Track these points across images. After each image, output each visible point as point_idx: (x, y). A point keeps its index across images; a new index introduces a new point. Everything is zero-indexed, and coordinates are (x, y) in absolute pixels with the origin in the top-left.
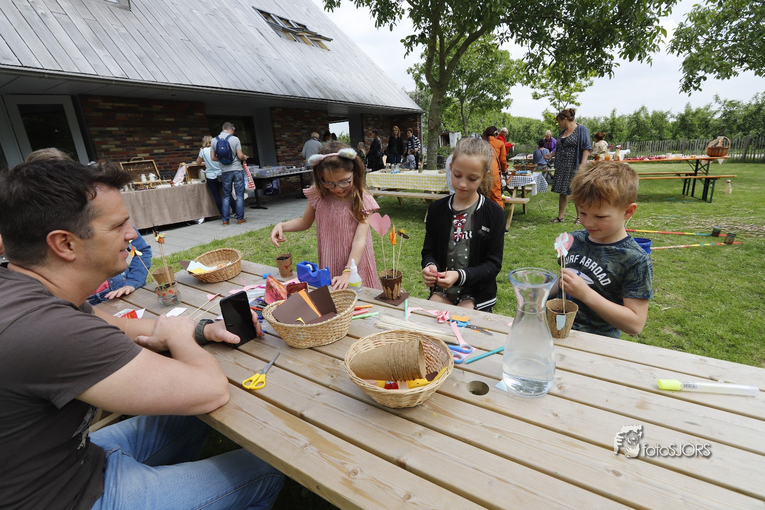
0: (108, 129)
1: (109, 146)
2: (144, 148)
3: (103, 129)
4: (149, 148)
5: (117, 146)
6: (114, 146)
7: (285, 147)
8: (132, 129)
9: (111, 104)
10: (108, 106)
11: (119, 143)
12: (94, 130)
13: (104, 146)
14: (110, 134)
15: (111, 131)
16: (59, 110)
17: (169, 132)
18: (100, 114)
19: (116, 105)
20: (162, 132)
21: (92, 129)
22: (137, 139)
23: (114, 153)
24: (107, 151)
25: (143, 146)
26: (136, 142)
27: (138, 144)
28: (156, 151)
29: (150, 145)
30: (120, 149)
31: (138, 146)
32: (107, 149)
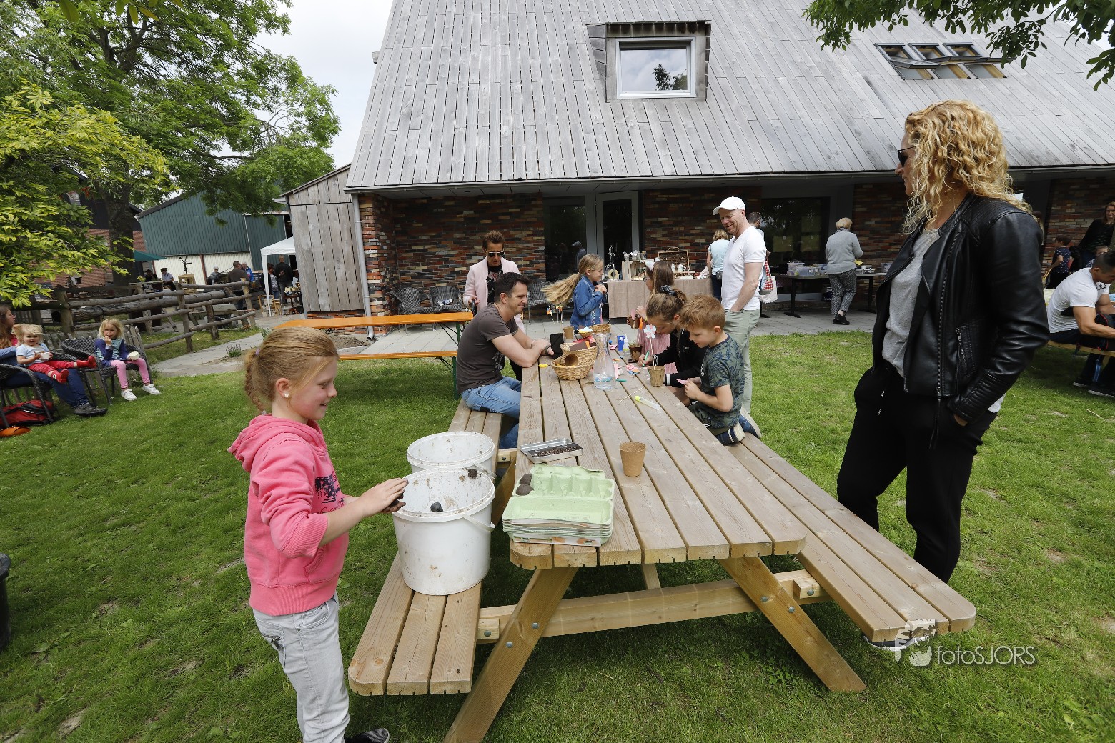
0: (660, 219)
1: (657, 236)
2: (687, 238)
3: (655, 220)
4: (692, 237)
5: (664, 236)
6: (660, 235)
8: (680, 219)
9: (667, 196)
10: (664, 198)
11: (665, 232)
12: (648, 221)
13: (652, 236)
14: (661, 224)
15: (661, 222)
16: (628, 203)
18: (656, 206)
19: (671, 196)
20: (708, 221)
21: (646, 220)
22: (682, 229)
23: (660, 241)
25: (686, 235)
26: (681, 232)
27: (681, 233)
28: (697, 241)
30: (665, 239)
31: (681, 236)
32: (655, 239)
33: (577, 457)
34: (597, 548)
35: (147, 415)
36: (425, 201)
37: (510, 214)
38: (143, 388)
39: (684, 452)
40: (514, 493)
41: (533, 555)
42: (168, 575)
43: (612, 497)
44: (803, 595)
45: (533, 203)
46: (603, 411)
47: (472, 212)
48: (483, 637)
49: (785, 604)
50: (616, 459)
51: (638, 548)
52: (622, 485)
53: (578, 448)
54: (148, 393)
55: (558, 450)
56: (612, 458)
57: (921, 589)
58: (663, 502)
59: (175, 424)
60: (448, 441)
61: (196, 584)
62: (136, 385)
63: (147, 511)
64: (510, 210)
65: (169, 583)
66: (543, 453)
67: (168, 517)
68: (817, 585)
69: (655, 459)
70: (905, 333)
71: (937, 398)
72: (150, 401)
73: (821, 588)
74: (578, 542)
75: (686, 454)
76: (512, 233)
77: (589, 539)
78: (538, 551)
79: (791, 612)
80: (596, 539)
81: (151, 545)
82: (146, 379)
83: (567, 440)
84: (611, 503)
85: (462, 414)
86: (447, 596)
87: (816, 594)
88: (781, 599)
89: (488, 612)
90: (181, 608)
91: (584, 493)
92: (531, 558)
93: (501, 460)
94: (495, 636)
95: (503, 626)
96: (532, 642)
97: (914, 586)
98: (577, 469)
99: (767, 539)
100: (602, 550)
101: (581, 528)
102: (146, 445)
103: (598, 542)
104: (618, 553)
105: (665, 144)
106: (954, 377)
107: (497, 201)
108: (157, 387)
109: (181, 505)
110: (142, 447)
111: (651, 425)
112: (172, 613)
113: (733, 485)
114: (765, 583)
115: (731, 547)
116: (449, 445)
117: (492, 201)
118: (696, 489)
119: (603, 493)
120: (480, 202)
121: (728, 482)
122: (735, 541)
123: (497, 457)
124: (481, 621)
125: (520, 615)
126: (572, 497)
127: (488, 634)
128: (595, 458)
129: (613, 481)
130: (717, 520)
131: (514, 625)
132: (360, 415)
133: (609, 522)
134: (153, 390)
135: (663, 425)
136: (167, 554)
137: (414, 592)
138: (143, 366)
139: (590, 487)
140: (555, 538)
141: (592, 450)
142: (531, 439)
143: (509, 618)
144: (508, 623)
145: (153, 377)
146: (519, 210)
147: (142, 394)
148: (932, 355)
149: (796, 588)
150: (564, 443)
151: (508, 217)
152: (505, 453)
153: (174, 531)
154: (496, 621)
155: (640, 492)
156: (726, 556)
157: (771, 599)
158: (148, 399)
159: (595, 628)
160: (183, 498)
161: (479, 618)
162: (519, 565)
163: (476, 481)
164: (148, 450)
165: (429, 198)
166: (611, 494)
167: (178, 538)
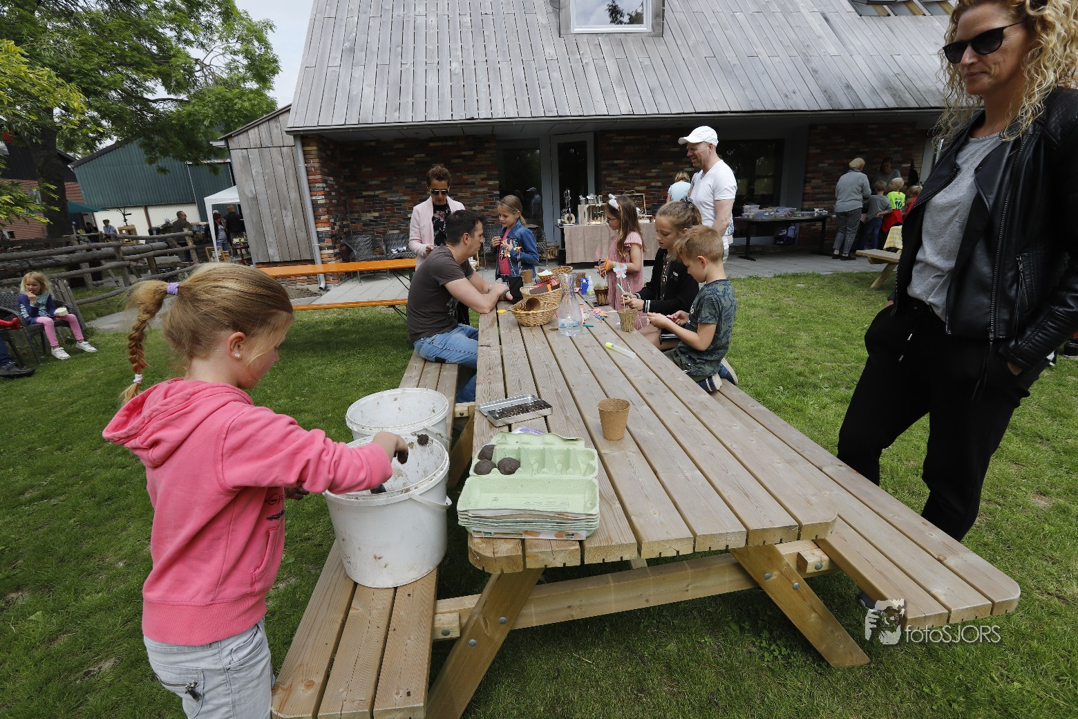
0: (616, 162)
1: (613, 179)
2: (642, 181)
3: (611, 162)
4: (647, 180)
5: (620, 179)
6: (617, 179)
7: (820, 181)
8: (636, 161)
9: (623, 138)
10: (620, 139)
11: (622, 175)
12: (604, 163)
13: (609, 179)
14: (616, 167)
15: (616, 164)
16: (581, 146)
17: (671, 163)
18: (612, 148)
19: (628, 138)
20: (664, 163)
21: (602, 162)
22: (638, 172)
24: (609, 183)
25: (641, 178)
26: (637, 175)
27: (637, 177)
28: (653, 184)
29: (649, 178)
30: (621, 182)
31: (638, 179)
32: (611, 182)
33: (545, 417)
34: (581, 542)
35: (79, 374)
36: (373, 144)
37: (463, 157)
38: (77, 346)
39: (669, 408)
40: (471, 472)
41: (499, 555)
42: (89, 556)
43: (596, 473)
44: (810, 569)
45: (486, 145)
46: (571, 361)
47: (423, 155)
48: (441, 637)
49: (789, 580)
50: (594, 419)
51: (632, 539)
52: (603, 451)
53: (548, 406)
54: (82, 351)
55: (523, 409)
56: (587, 417)
57: (951, 561)
58: (655, 473)
59: (108, 384)
60: (396, 400)
61: (121, 564)
62: (69, 343)
63: (70, 482)
64: (464, 153)
65: (91, 565)
66: (505, 413)
67: (93, 487)
68: (826, 558)
69: (639, 420)
70: (947, 264)
71: (988, 340)
72: (84, 360)
73: (831, 561)
74: (556, 536)
75: (674, 412)
76: (465, 177)
77: (571, 532)
78: (506, 549)
79: (795, 589)
80: (579, 532)
81: (72, 521)
82: (79, 336)
83: (533, 396)
84: (596, 482)
85: (415, 366)
86: (396, 589)
87: (825, 567)
88: (786, 577)
89: (446, 604)
90: (100, 594)
91: (559, 466)
92: (495, 560)
93: (458, 416)
94: (455, 634)
95: (464, 621)
96: (499, 637)
97: (941, 558)
98: (549, 438)
99: (793, 523)
100: (587, 545)
101: (560, 519)
102: (75, 408)
103: (583, 535)
104: (609, 548)
105: (621, 82)
106: (1012, 314)
107: (450, 143)
108: (92, 344)
109: (108, 475)
110: (70, 410)
111: (628, 375)
112: (89, 600)
113: (734, 448)
114: (769, 559)
115: (749, 534)
116: (397, 404)
117: (444, 143)
118: (692, 455)
119: (583, 467)
120: (432, 144)
121: (728, 445)
122: (753, 526)
123: (454, 413)
124: (438, 617)
125: (485, 608)
126: (546, 475)
127: (446, 633)
128: (567, 418)
129: (595, 452)
130: (725, 495)
131: (477, 621)
132: (310, 368)
133: (596, 511)
134: (89, 348)
135: (641, 375)
136: (90, 531)
137: (356, 584)
138: (74, 322)
139: (567, 461)
140: (526, 532)
141: (562, 407)
142: (490, 396)
143: (471, 613)
144: (470, 618)
145: (88, 334)
146: (471, 153)
147: (75, 352)
148: (984, 288)
149: (801, 561)
150: (529, 399)
151: (461, 160)
152: (462, 408)
153: (99, 504)
154: (456, 616)
155: (625, 460)
156: (743, 545)
157: (775, 575)
158: (82, 357)
159: (572, 616)
160: (112, 465)
161: (435, 613)
162: (480, 568)
163: (427, 448)
164: (77, 412)
165: (377, 141)
166: (594, 470)
167: (105, 511)
